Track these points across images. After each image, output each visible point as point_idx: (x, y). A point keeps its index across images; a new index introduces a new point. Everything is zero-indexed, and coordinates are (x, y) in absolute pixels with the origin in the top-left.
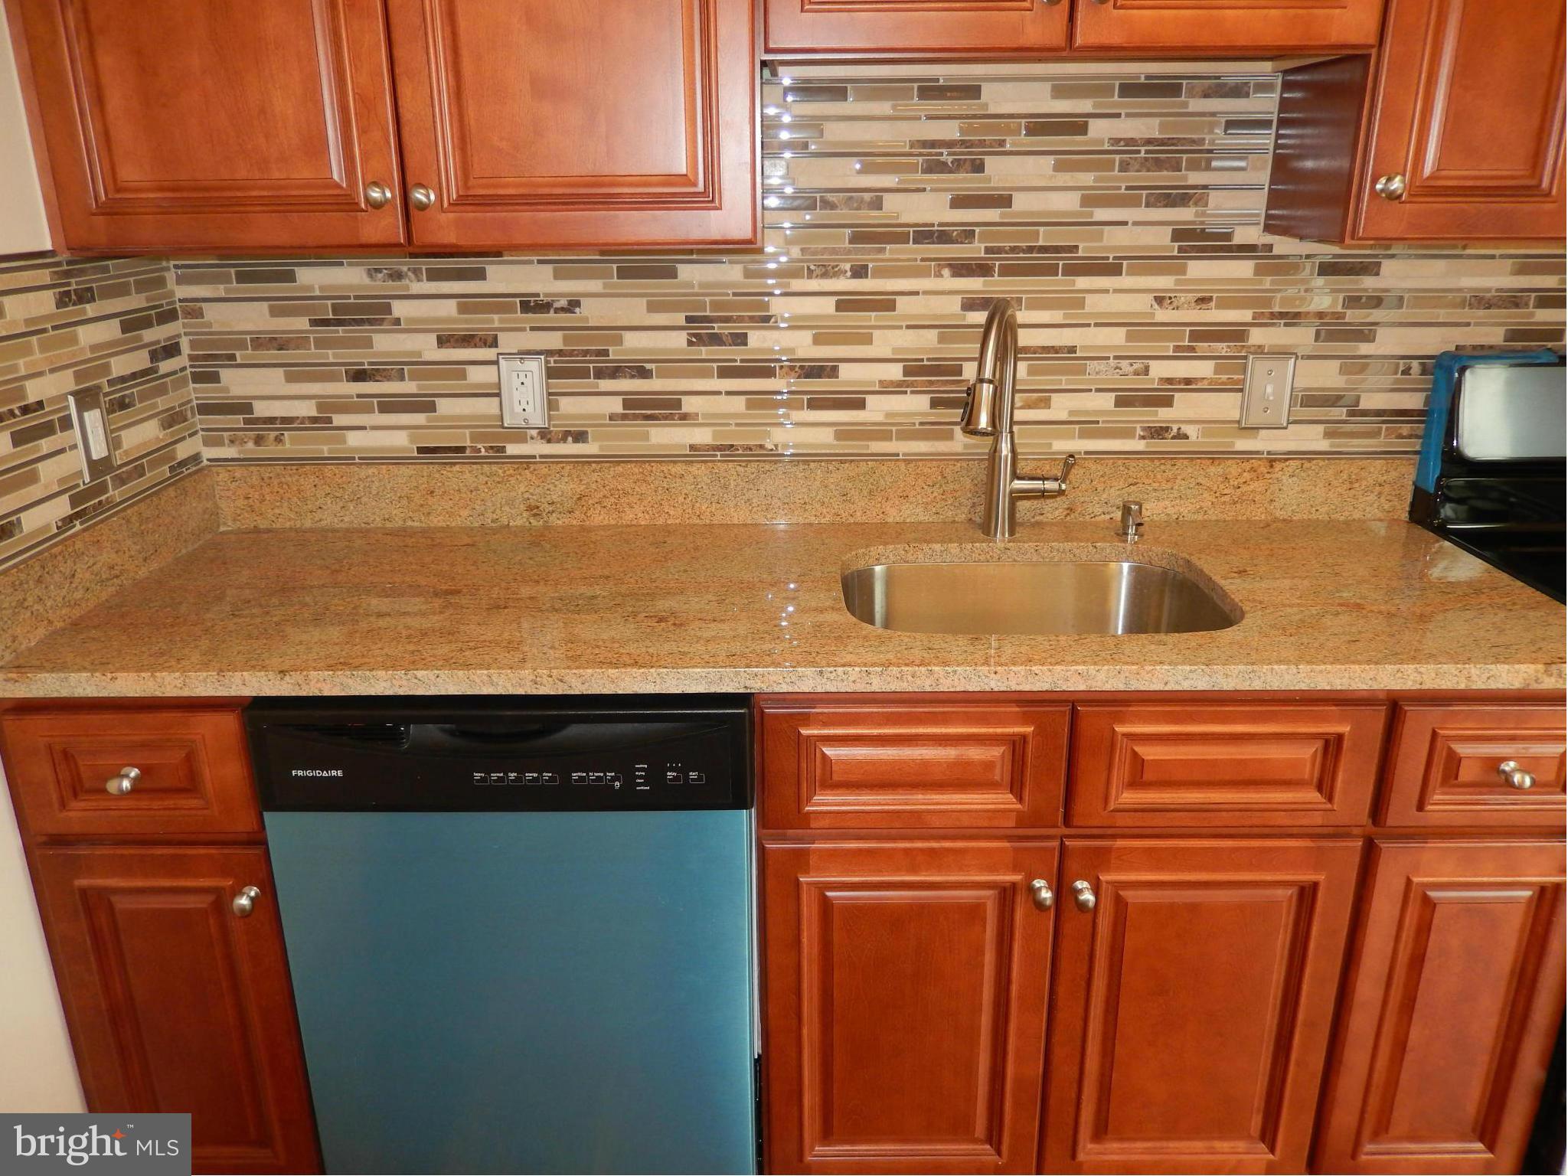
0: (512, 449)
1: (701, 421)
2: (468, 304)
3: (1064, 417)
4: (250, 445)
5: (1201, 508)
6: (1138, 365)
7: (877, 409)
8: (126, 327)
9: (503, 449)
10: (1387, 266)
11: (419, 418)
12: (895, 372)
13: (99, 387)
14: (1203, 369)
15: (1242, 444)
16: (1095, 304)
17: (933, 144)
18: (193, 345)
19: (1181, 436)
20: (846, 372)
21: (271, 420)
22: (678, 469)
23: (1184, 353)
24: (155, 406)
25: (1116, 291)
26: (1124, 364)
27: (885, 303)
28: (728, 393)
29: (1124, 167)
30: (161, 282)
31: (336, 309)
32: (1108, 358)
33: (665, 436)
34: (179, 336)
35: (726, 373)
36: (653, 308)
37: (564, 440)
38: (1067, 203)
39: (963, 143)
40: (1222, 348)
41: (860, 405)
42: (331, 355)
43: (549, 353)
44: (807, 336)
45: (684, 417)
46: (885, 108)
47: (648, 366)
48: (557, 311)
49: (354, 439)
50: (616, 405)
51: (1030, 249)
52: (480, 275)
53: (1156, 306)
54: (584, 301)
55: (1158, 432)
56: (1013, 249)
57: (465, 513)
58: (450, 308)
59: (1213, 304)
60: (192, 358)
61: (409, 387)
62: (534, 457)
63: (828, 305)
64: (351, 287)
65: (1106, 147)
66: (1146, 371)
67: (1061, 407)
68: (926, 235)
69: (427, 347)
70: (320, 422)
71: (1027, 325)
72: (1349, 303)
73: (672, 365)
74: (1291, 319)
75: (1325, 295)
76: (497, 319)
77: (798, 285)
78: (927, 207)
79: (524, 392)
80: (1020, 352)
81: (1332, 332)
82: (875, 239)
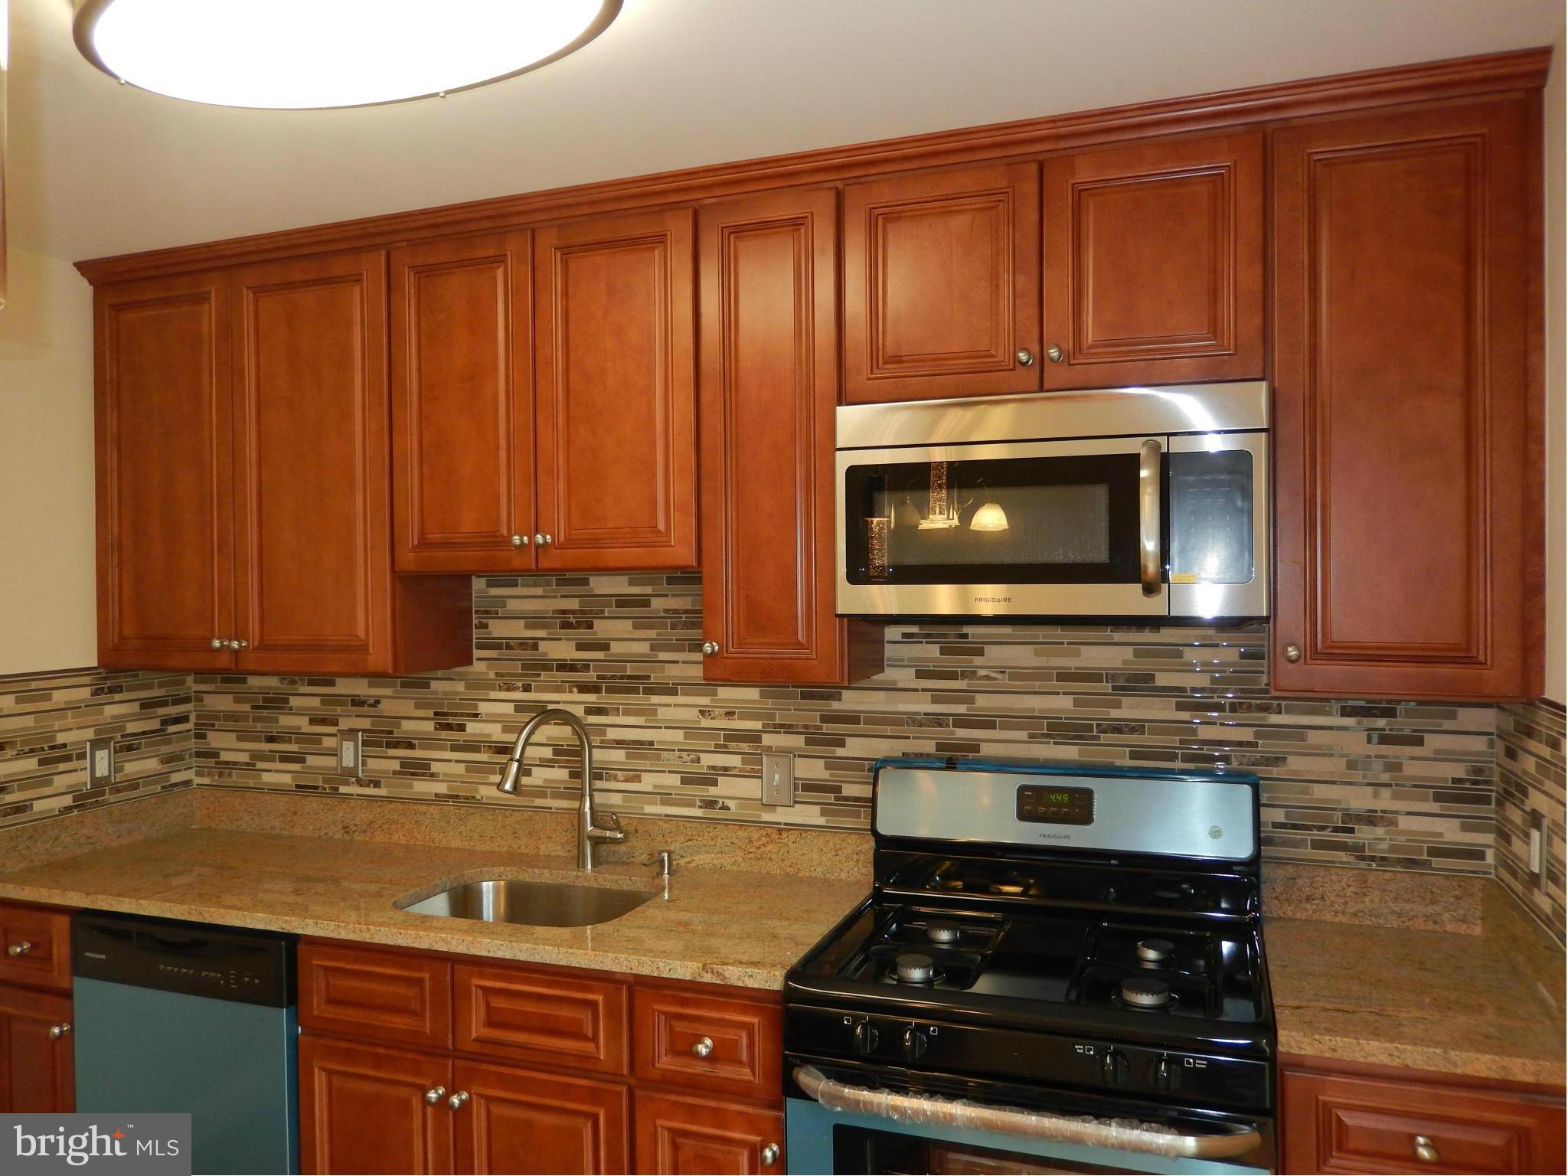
0: (343, 789)
1: (441, 778)
2: (327, 700)
3: (650, 789)
4: (217, 777)
5: (736, 861)
6: (693, 756)
7: (539, 776)
8: (143, 706)
9: (337, 789)
10: (846, 694)
11: (296, 767)
12: (548, 753)
13: (113, 738)
14: (735, 761)
15: (767, 817)
16: (663, 714)
17: (564, 612)
18: (198, 717)
19: (726, 808)
21: (227, 763)
22: (423, 808)
23: (721, 749)
24: (158, 750)
26: (684, 754)
27: (542, 708)
28: (457, 761)
29: (673, 627)
31: (265, 700)
32: (674, 750)
33: (423, 787)
34: (190, 712)
35: (456, 748)
36: (418, 706)
37: (368, 786)
38: (642, 648)
39: (582, 612)
40: (745, 747)
42: (259, 726)
43: (364, 731)
44: (498, 727)
45: (432, 775)
46: (539, 591)
47: (414, 742)
48: (369, 706)
49: (266, 777)
50: (395, 765)
51: (622, 677)
52: (332, 683)
53: (701, 717)
54: (383, 701)
55: (709, 804)
56: (613, 677)
57: (311, 828)
58: (315, 702)
59: (736, 716)
60: (196, 724)
61: (293, 747)
62: (353, 795)
63: (510, 708)
64: (271, 688)
65: (662, 614)
66: (698, 760)
67: (648, 782)
68: (564, 666)
69: (303, 723)
70: (250, 766)
71: (623, 726)
72: (825, 719)
73: (428, 742)
74: (788, 729)
75: (810, 713)
76: (339, 710)
77: (493, 695)
78: (563, 650)
79: (349, 755)
80: (620, 744)
81: (820, 741)
82: (535, 668)
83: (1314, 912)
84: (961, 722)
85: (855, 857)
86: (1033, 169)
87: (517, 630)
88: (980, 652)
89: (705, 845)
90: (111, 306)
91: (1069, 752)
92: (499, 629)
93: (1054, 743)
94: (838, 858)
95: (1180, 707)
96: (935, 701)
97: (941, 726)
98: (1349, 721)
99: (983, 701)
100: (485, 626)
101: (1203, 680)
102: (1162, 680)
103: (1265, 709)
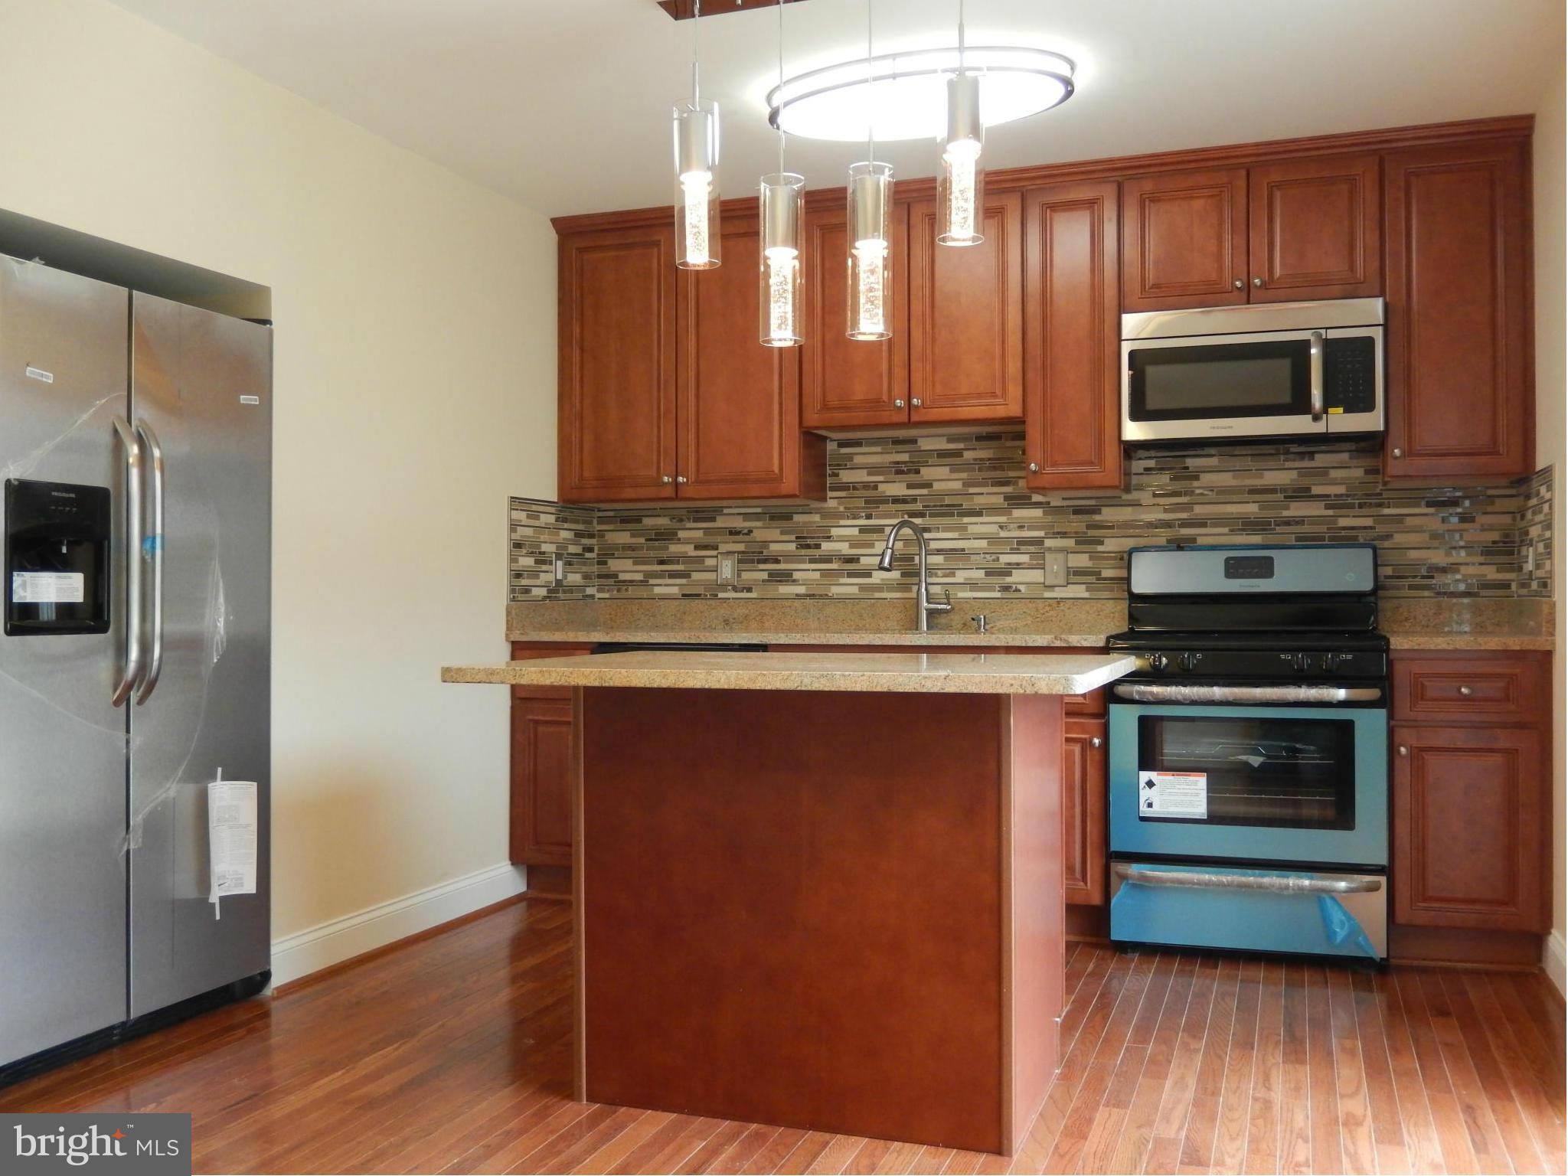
0: (720, 595)
1: (801, 583)
2: (708, 532)
3: (962, 581)
4: (615, 592)
6: (994, 557)
7: (878, 577)
8: (576, 535)
9: (717, 595)
10: (1105, 510)
11: (684, 581)
13: (564, 554)
14: (1024, 558)
15: (1047, 594)
16: (972, 529)
17: (898, 463)
18: (600, 548)
19: (1017, 590)
20: (863, 560)
21: (625, 581)
22: (787, 604)
23: (1014, 551)
24: (581, 569)
25: (981, 523)
26: (988, 556)
27: (879, 530)
28: (813, 570)
29: (980, 470)
30: (591, 523)
31: (656, 534)
32: (980, 554)
33: (785, 590)
34: (595, 544)
35: (812, 561)
36: (782, 533)
37: (742, 591)
38: (957, 485)
39: (911, 462)
40: (1032, 549)
41: (869, 575)
42: (652, 554)
43: (739, 553)
44: (847, 544)
45: (794, 581)
46: (879, 449)
47: (779, 558)
48: (743, 534)
49: (657, 590)
50: (765, 576)
51: (942, 506)
52: (713, 519)
53: (1000, 530)
54: (754, 531)
55: (1006, 588)
56: (935, 506)
57: (698, 623)
58: (699, 534)
59: (1025, 528)
60: (598, 555)
61: (680, 567)
62: (731, 598)
63: (856, 531)
64: (662, 525)
65: (972, 462)
66: (998, 559)
67: (960, 576)
68: (897, 500)
69: (689, 550)
70: (644, 582)
71: (942, 538)
72: (1088, 527)
73: (789, 558)
74: (1063, 535)
75: (1077, 524)
76: (719, 539)
77: (843, 522)
78: (898, 489)
79: (727, 569)
80: (939, 552)
81: (1083, 541)
82: (875, 502)
83: (1410, 627)
84: (1184, 524)
85: (1112, 615)
86: (1243, 173)
87: (862, 476)
88: (1197, 478)
89: (1004, 615)
90: (577, 249)
91: (1256, 539)
92: (846, 476)
93: (1247, 534)
94: (1100, 617)
95: (1327, 507)
96: (1166, 511)
97: (1170, 527)
98: (1431, 510)
99: (1199, 510)
100: (837, 475)
101: (1340, 490)
102: (1316, 490)
103: (1380, 505)
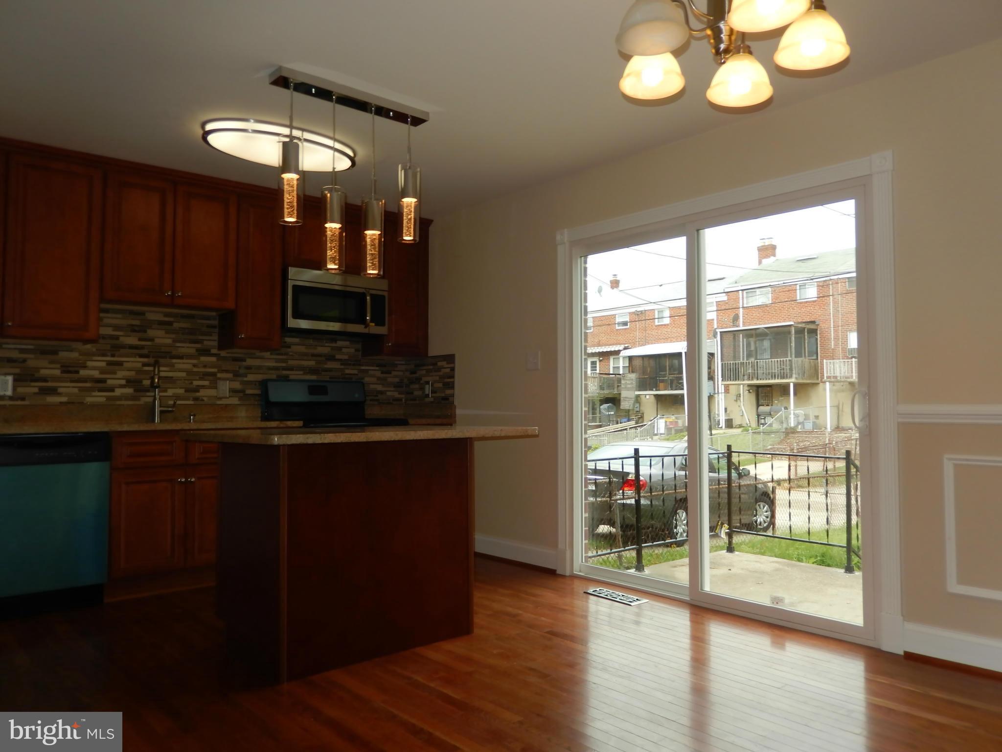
0: (1, 403)
1: (64, 395)
3: (171, 395)
6: (190, 381)
7: (118, 392)
10: (248, 360)
12: (123, 382)
14: (206, 383)
15: (219, 402)
16: (177, 366)
17: (132, 325)
19: (202, 400)
20: (110, 382)
23: (201, 379)
25: (183, 363)
26: (186, 381)
27: (120, 364)
28: (73, 387)
29: (183, 334)
32: (182, 380)
33: (52, 399)
35: (72, 381)
36: (50, 363)
37: (18, 400)
38: (169, 341)
39: (141, 326)
40: (211, 378)
41: (113, 391)
43: (16, 374)
44: (98, 372)
45: (59, 394)
47: (47, 379)
48: (19, 362)
50: (36, 390)
51: (160, 352)
53: (193, 367)
54: (28, 360)
55: (196, 399)
56: (155, 352)
59: (207, 367)
62: (6, 405)
63: (103, 364)
65: (178, 329)
66: (192, 383)
67: (170, 392)
68: (131, 347)
72: (240, 368)
73: (55, 379)
74: (227, 371)
75: (234, 366)
77: (95, 358)
78: (132, 340)
81: (236, 375)
82: (117, 348)
87: (108, 331)
88: (289, 347)
93: (312, 375)
95: (341, 364)
96: (276, 362)
97: (278, 370)
98: (377, 368)
99: (291, 363)
101: (346, 357)
102: (338, 357)
103: (360, 365)
